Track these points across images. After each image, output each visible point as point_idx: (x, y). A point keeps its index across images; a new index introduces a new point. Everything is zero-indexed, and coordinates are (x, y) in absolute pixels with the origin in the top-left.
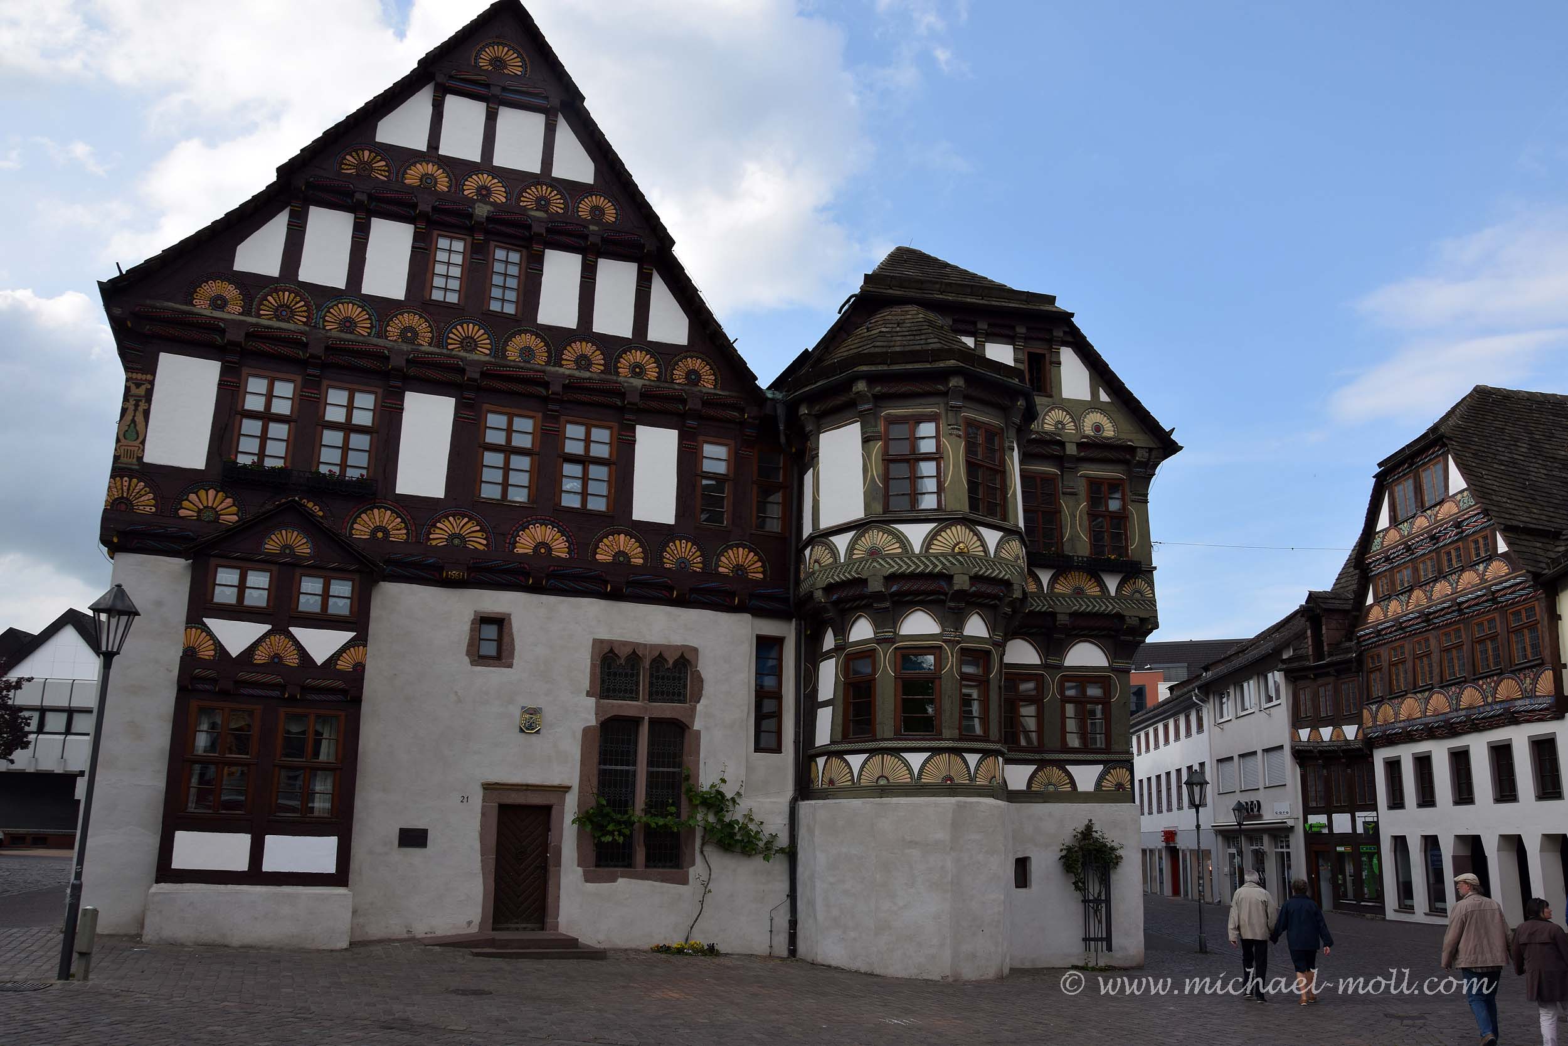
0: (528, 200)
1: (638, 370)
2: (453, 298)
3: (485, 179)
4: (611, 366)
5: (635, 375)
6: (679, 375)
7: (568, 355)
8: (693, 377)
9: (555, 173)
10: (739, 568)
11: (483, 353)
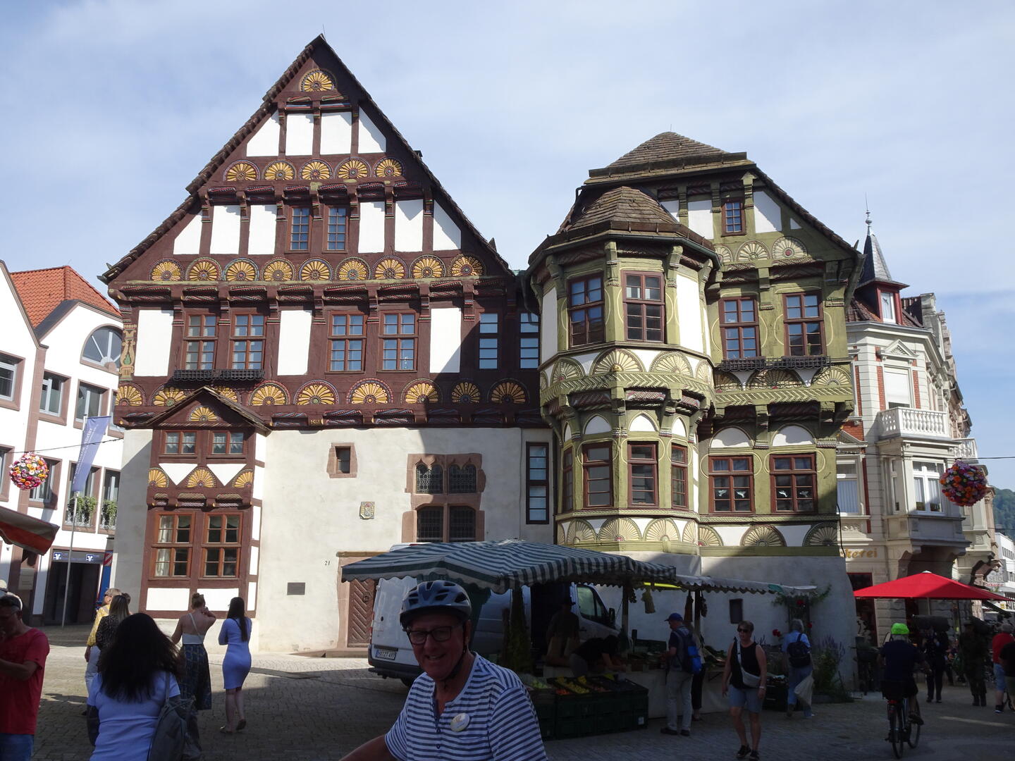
1: (427, 272)
3: (316, 165)
4: (409, 273)
5: (425, 275)
6: (456, 271)
7: (380, 270)
8: (465, 272)
11: (324, 281)
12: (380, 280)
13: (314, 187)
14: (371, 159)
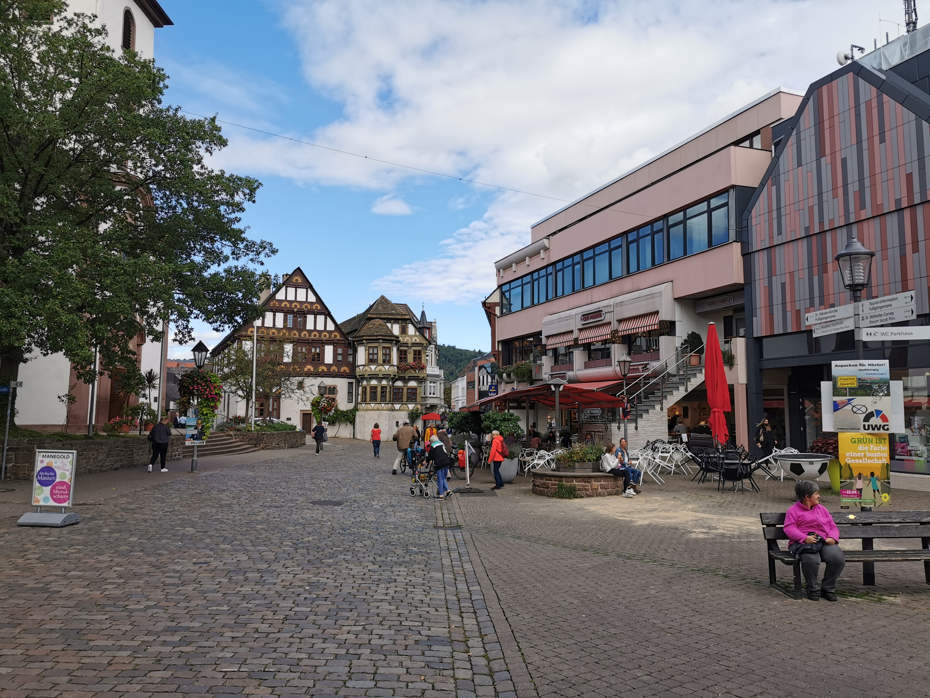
0: (304, 307)
1: (325, 336)
2: (291, 326)
3: (296, 303)
4: (320, 336)
6: (333, 336)
7: (312, 335)
8: (335, 336)
9: (309, 301)
10: (345, 371)
11: (297, 336)
12: (312, 337)
13: (295, 310)
14: (312, 303)
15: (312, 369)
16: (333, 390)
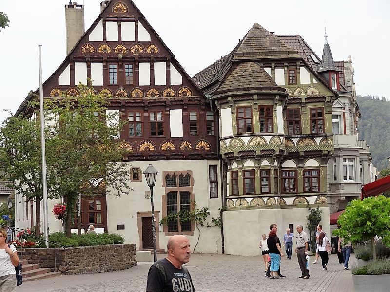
0: (133, 51)
1: (169, 94)
2: (116, 82)
3: (120, 46)
4: (161, 95)
6: (181, 94)
7: (149, 93)
8: (185, 94)
9: (140, 40)
10: (202, 148)
11: (125, 97)
12: (149, 98)
13: (120, 56)
14: (145, 44)
15: (152, 148)
16: (186, 179)
